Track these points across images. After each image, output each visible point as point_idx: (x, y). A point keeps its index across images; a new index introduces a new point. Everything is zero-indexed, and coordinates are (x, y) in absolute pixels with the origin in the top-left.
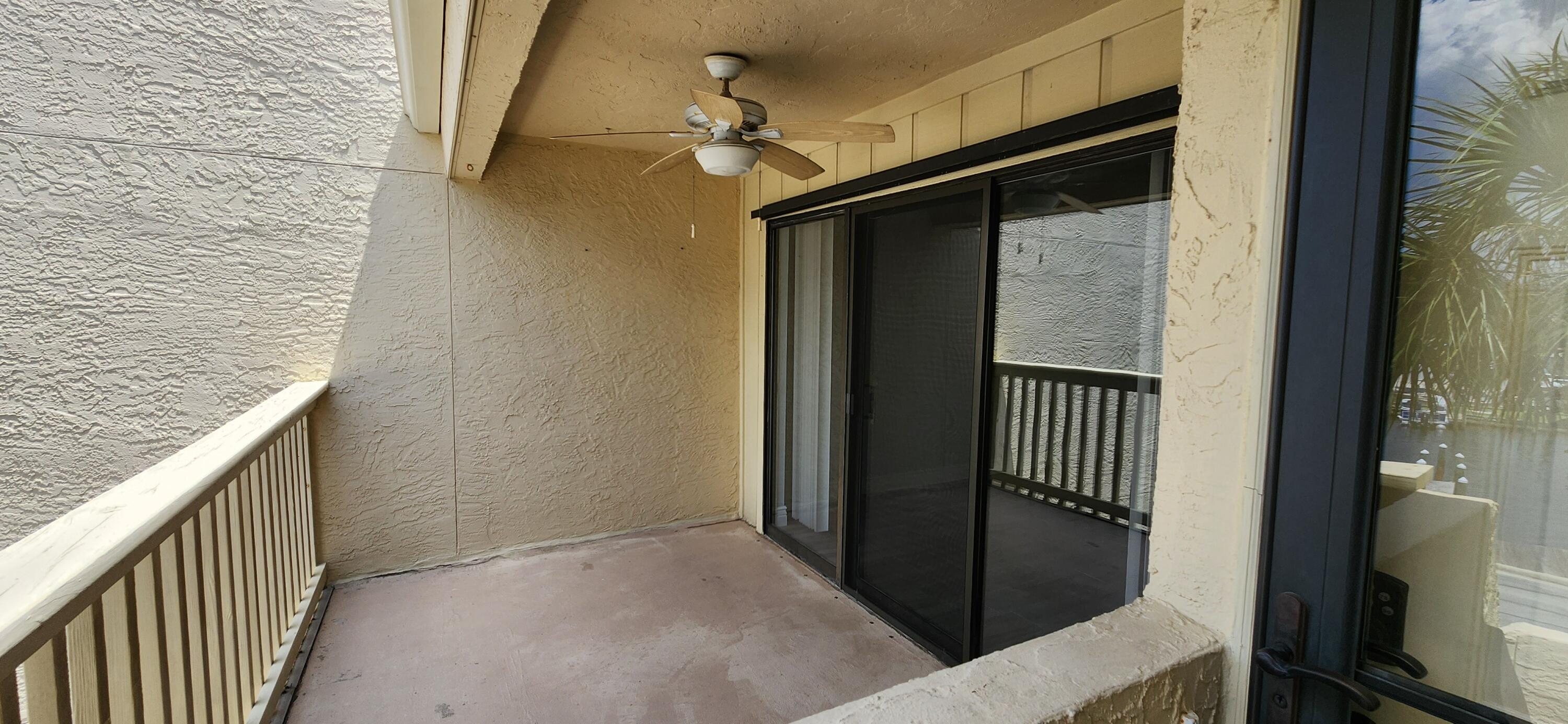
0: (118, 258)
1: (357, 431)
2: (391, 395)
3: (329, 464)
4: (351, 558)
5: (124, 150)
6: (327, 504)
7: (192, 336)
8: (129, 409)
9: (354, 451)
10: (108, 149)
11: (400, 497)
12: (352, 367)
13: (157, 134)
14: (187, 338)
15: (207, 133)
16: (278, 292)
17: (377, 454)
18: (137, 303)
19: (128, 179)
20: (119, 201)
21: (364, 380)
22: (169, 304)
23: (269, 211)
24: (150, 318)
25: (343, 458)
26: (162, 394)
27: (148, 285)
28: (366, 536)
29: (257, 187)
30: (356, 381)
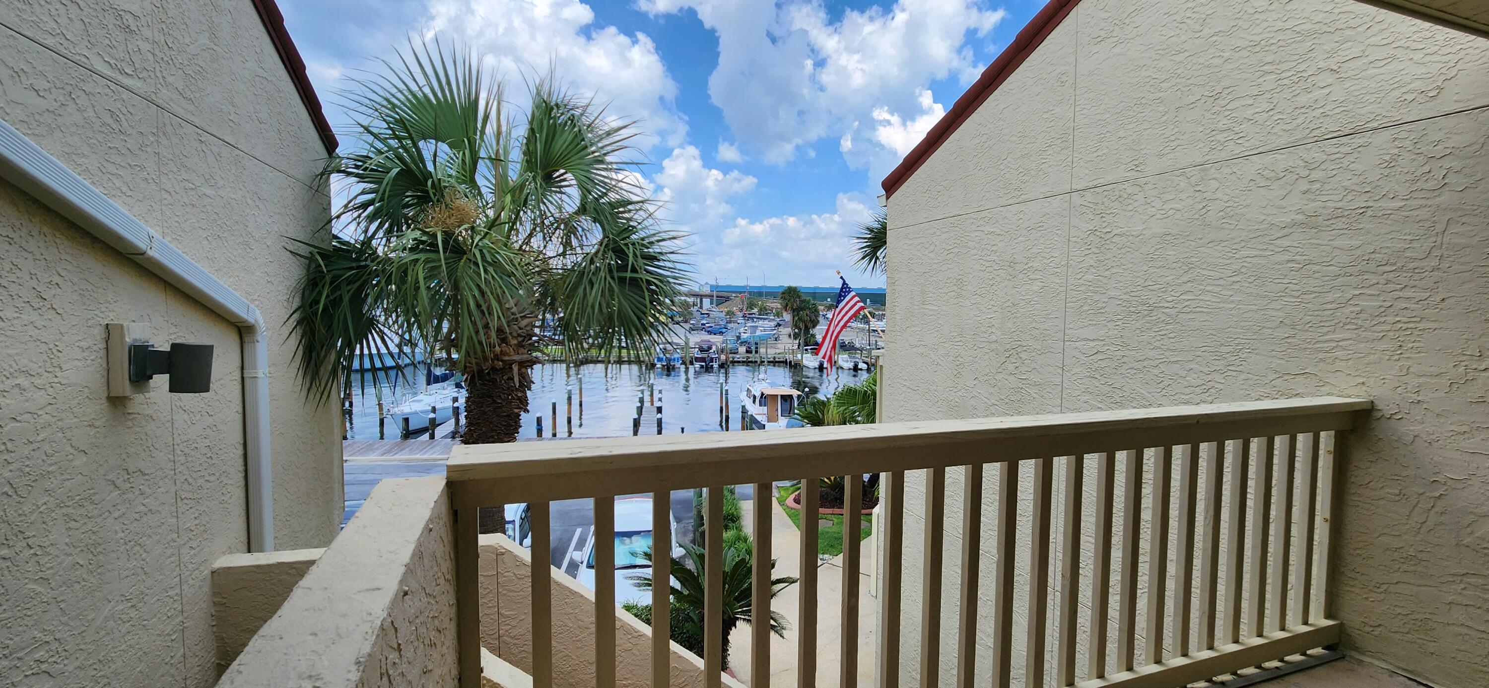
0: (1191, 266)
1: (1404, 473)
2: (1466, 436)
3: (1360, 504)
4: (1376, 633)
5: (1205, 170)
6: (1352, 551)
7: (1236, 336)
8: (1183, 397)
9: (1397, 498)
10: (1194, 173)
11: (1462, 586)
12: (1409, 387)
13: (1231, 146)
14: (1231, 338)
15: (1273, 131)
16: (1324, 290)
17: (1433, 512)
18: (1199, 305)
19: (1205, 195)
20: (1197, 216)
21: (1425, 406)
22: (1221, 305)
23: (1325, 198)
24: (1206, 318)
25: (1381, 502)
26: (1207, 388)
27: (1209, 288)
28: (1400, 617)
29: (1315, 175)
30: (1413, 406)
